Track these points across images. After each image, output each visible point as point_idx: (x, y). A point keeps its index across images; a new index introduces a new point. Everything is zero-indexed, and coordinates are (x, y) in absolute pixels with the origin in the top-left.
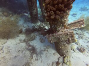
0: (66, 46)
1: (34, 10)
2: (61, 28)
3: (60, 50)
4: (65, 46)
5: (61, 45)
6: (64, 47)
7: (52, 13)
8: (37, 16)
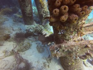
0: (79, 62)
1: (27, 7)
2: (73, 35)
3: (68, 66)
4: (77, 62)
5: (71, 60)
6: (75, 64)
7: (65, 9)
8: (32, 15)
